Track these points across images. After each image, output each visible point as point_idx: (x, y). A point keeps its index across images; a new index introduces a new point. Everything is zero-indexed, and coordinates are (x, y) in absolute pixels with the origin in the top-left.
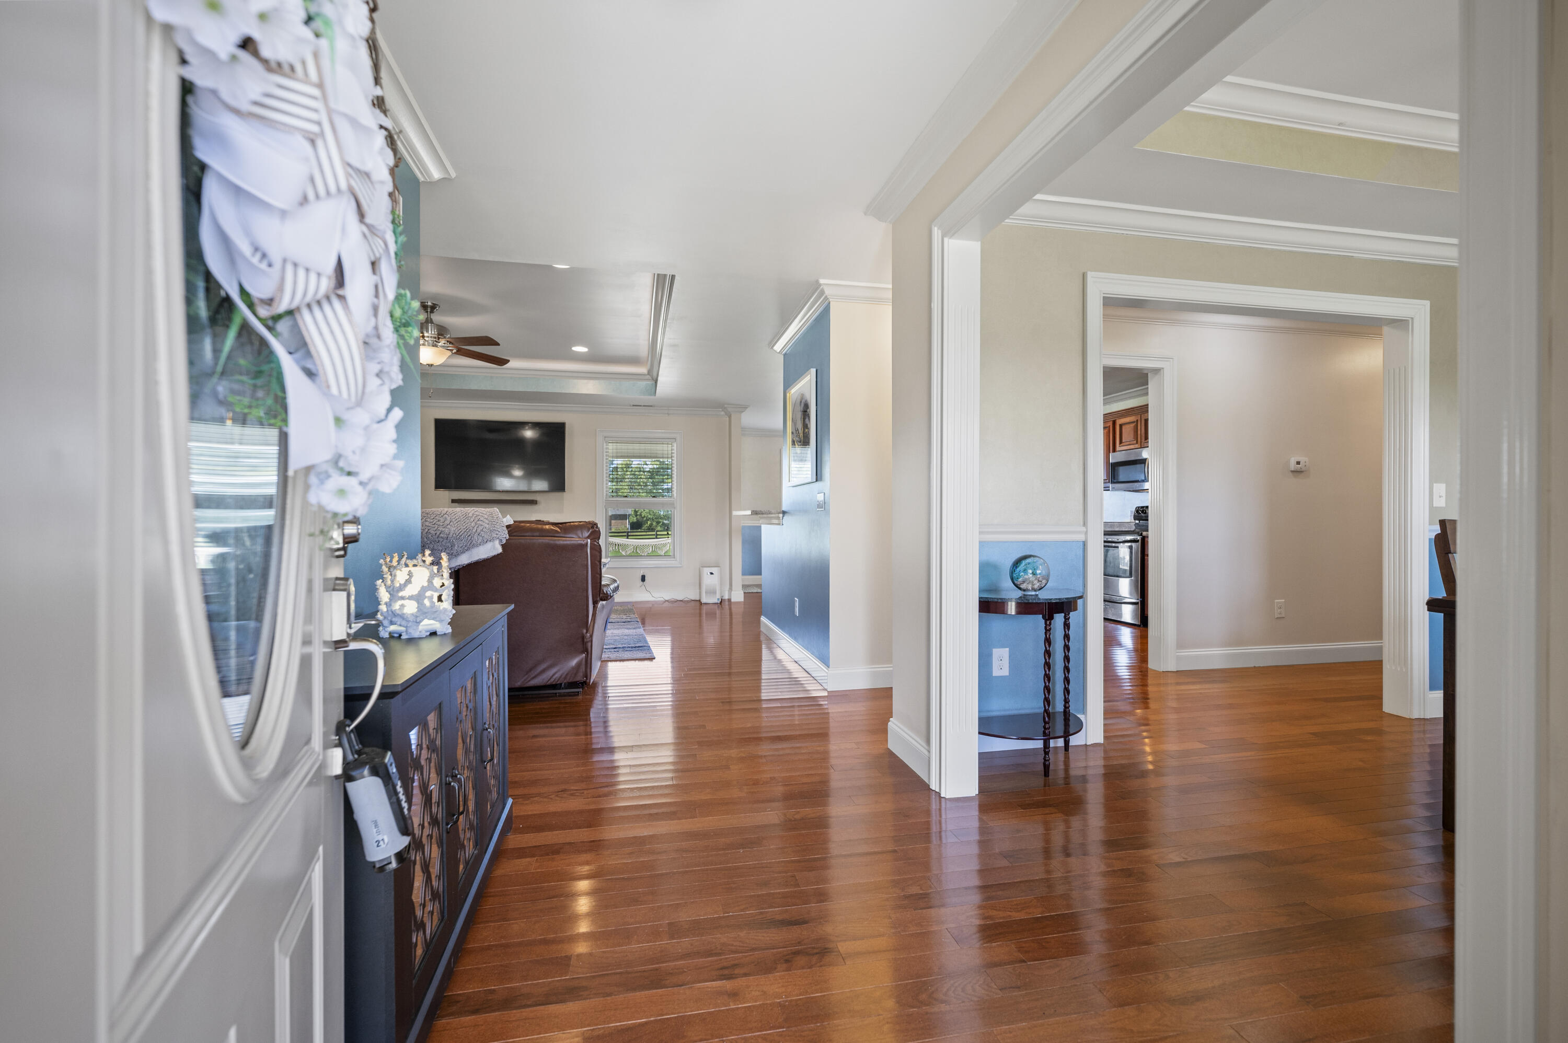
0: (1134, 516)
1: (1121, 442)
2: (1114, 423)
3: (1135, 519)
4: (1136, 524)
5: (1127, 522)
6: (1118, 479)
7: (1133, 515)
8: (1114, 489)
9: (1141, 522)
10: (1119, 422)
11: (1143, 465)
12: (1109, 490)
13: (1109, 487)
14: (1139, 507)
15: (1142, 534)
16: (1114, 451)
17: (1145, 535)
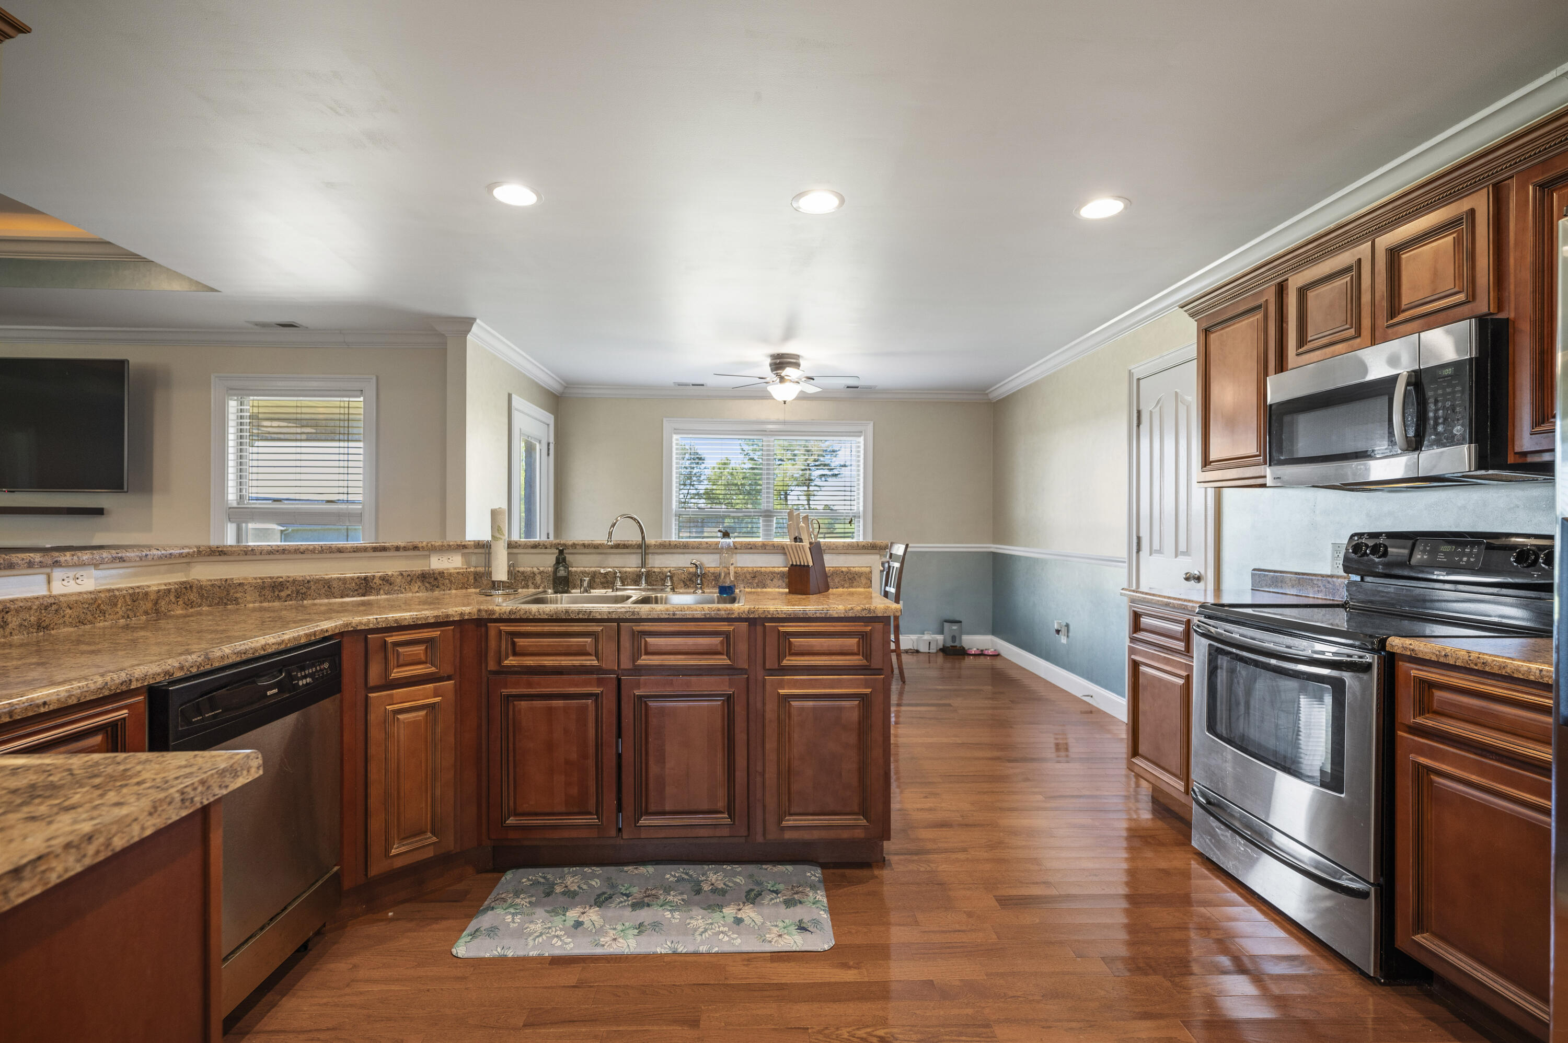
0: (1346, 559)
1: (1302, 340)
2: (1281, 289)
3: (1347, 569)
4: (1351, 584)
5: (1322, 576)
6: (1292, 452)
7: (1342, 555)
8: (1281, 483)
9: (1368, 579)
10: (1296, 281)
11: (1384, 401)
12: (1264, 486)
13: (1265, 477)
14: (1360, 535)
15: (1383, 642)
16: (1281, 367)
17: (1395, 650)
